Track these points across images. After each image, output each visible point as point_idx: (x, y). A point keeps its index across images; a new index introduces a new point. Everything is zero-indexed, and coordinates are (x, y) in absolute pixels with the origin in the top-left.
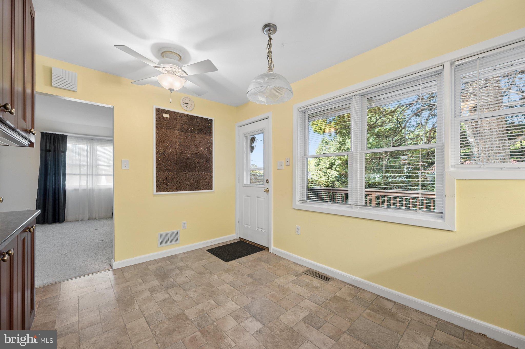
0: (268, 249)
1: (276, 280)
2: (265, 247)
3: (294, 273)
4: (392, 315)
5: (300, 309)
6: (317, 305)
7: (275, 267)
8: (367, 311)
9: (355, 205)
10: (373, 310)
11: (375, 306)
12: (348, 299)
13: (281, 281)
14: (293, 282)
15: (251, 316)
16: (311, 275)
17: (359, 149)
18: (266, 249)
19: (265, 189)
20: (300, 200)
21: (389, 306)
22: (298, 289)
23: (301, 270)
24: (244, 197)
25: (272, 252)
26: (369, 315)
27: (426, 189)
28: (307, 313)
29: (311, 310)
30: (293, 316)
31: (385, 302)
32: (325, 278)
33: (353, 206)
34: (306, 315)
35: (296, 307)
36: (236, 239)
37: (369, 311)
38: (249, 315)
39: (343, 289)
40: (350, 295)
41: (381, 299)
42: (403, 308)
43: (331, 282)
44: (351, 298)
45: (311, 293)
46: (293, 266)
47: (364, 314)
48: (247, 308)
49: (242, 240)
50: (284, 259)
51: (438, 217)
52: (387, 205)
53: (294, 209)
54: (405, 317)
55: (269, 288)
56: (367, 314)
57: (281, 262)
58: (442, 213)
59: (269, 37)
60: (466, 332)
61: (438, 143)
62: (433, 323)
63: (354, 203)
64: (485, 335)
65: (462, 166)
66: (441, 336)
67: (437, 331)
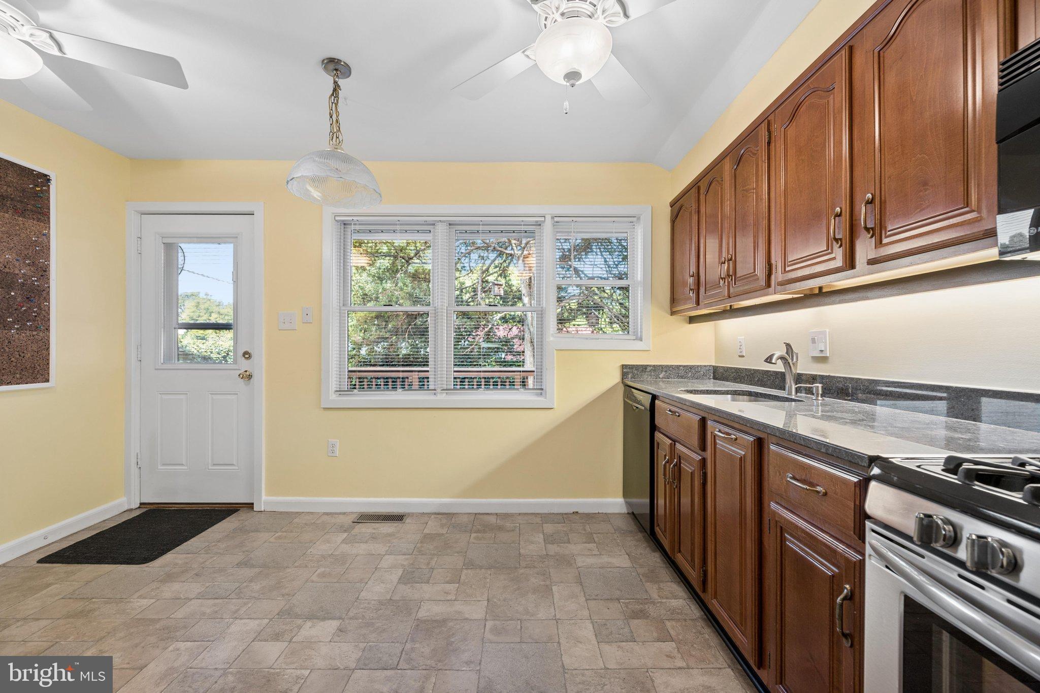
0: (250, 506)
1: (310, 550)
2: (237, 505)
3: (337, 528)
4: (500, 528)
5: (385, 571)
6: (407, 557)
7: (292, 532)
8: (473, 535)
9: (442, 390)
10: (478, 531)
11: (478, 527)
12: (444, 531)
13: (322, 548)
14: (344, 541)
15: (305, 620)
16: (370, 521)
18: (241, 507)
19: (240, 372)
20: (336, 389)
21: (493, 520)
22: (362, 549)
23: (348, 520)
24: (160, 395)
25: (262, 510)
26: (477, 538)
27: (477, 365)
28: (400, 572)
29: (403, 565)
30: (382, 585)
31: (486, 517)
32: (398, 518)
33: (439, 390)
34: (400, 574)
35: (376, 572)
36: (131, 510)
37: (475, 534)
38: (299, 622)
39: (430, 523)
40: (442, 526)
41: (481, 517)
42: (506, 516)
43: (408, 520)
44: (447, 529)
45: (388, 545)
46: (326, 518)
47: (472, 540)
48: (287, 613)
49: (152, 507)
50: (298, 514)
51: (537, 395)
52: (485, 385)
53: (324, 408)
54: (513, 525)
55: (306, 566)
56: (475, 538)
57: (296, 520)
58: (542, 389)
59: (335, 82)
60: (565, 516)
61: (537, 306)
62: (538, 520)
63: (440, 386)
64: (577, 512)
65: (559, 335)
66: (549, 528)
67: (545, 525)
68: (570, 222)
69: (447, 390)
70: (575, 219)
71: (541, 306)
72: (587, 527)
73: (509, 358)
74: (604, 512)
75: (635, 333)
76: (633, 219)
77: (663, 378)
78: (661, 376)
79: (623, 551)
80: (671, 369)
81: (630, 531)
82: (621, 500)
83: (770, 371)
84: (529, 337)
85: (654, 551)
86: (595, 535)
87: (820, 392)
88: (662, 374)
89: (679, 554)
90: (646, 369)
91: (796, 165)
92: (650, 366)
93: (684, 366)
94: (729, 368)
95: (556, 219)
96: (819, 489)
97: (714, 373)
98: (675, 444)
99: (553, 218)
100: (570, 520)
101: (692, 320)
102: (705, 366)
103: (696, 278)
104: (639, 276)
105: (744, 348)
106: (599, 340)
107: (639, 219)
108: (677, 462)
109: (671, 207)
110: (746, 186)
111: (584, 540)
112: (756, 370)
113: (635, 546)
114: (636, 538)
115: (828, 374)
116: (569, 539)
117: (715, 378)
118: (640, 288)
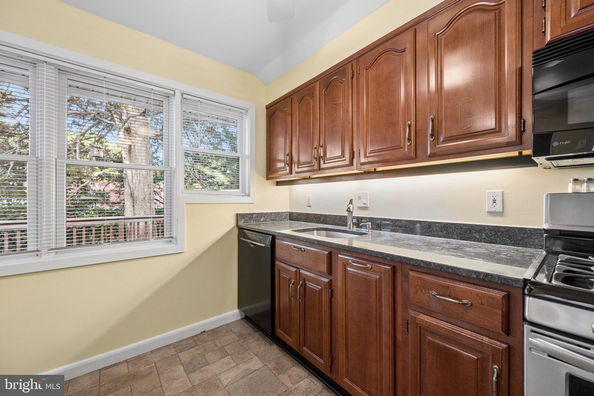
4: (135, 377)
9: (49, 250)
10: (108, 392)
11: (107, 385)
17: (54, 156)
21: (123, 369)
31: (114, 370)
33: (44, 251)
42: (138, 359)
51: (167, 242)
54: (148, 366)
58: (172, 237)
60: (195, 338)
61: (166, 166)
62: (172, 351)
63: (45, 246)
64: (204, 331)
65: (187, 191)
66: (185, 356)
67: (181, 354)
68: (196, 101)
69: (56, 249)
70: (201, 100)
71: (170, 166)
72: (217, 342)
73: (106, 207)
74: (225, 324)
75: (243, 191)
76: (243, 111)
77: (263, 221)
78: (262, 220)
79: (252, 353)
80: (267, 215)
81: (249, 334)
82: (236, 311)
83: (331, 215)
84: (129, 191)
85: (271, 345)
86: (226, 348)
87: (370, 227)
88: (262, 219)
89: (304, 347)
90: (253, 215)
91: (376, 93)
92: (255, 214)
93: (275, 213)
94: (302, 213)
95: (185, 96)
96: (465, 301)
97: (290, 216)
98: (299, 271)
99: (182, 94)
100: (201, 341)
101: (278, 184)
102: (285, 212)
103: (290, 157)
104: (247, 152)
105: (311, 201)
106: (219, 196)
107: (247, 111)
108: (302, 283)
109: (267, 109)
110: (335, 101)
111: (220, 356)
112: (321, 214)
113: (258, 345)
114: (255, 338)
115: (370, 217)
116: (207, 360)
117: (290, 219)
118: (247, 160)
